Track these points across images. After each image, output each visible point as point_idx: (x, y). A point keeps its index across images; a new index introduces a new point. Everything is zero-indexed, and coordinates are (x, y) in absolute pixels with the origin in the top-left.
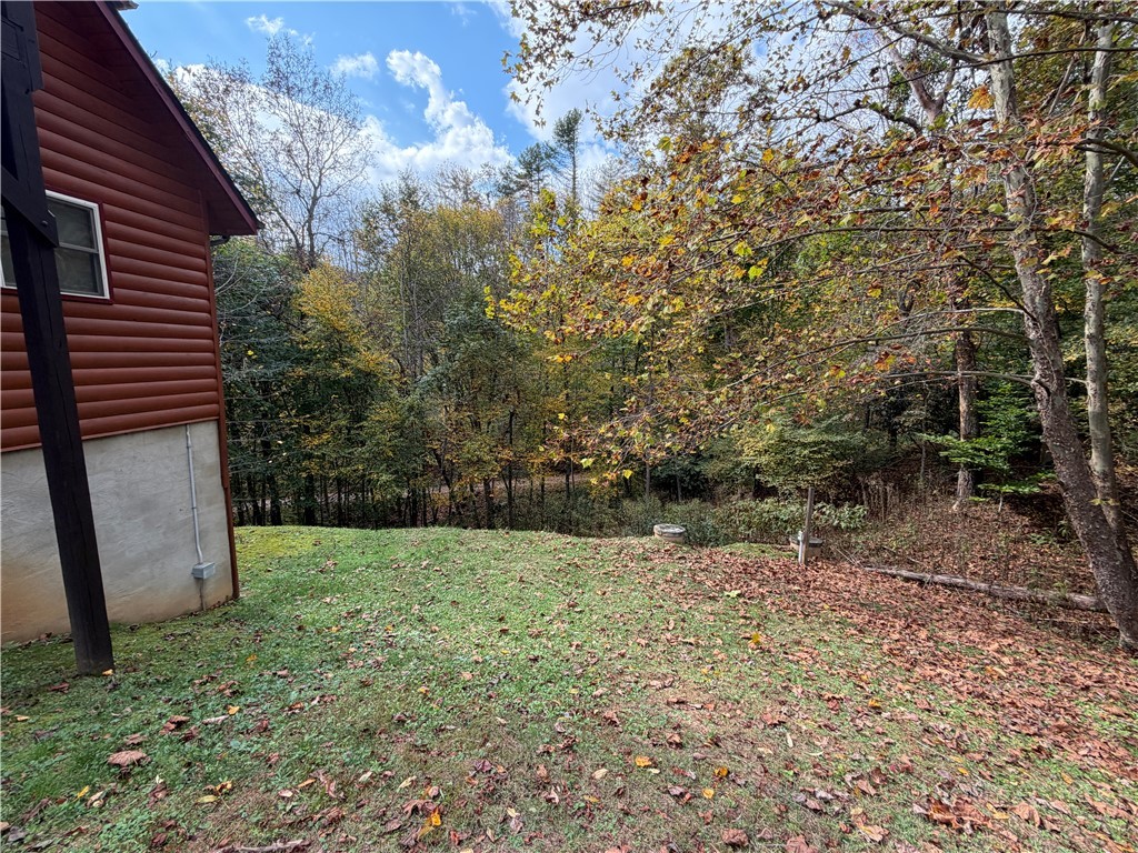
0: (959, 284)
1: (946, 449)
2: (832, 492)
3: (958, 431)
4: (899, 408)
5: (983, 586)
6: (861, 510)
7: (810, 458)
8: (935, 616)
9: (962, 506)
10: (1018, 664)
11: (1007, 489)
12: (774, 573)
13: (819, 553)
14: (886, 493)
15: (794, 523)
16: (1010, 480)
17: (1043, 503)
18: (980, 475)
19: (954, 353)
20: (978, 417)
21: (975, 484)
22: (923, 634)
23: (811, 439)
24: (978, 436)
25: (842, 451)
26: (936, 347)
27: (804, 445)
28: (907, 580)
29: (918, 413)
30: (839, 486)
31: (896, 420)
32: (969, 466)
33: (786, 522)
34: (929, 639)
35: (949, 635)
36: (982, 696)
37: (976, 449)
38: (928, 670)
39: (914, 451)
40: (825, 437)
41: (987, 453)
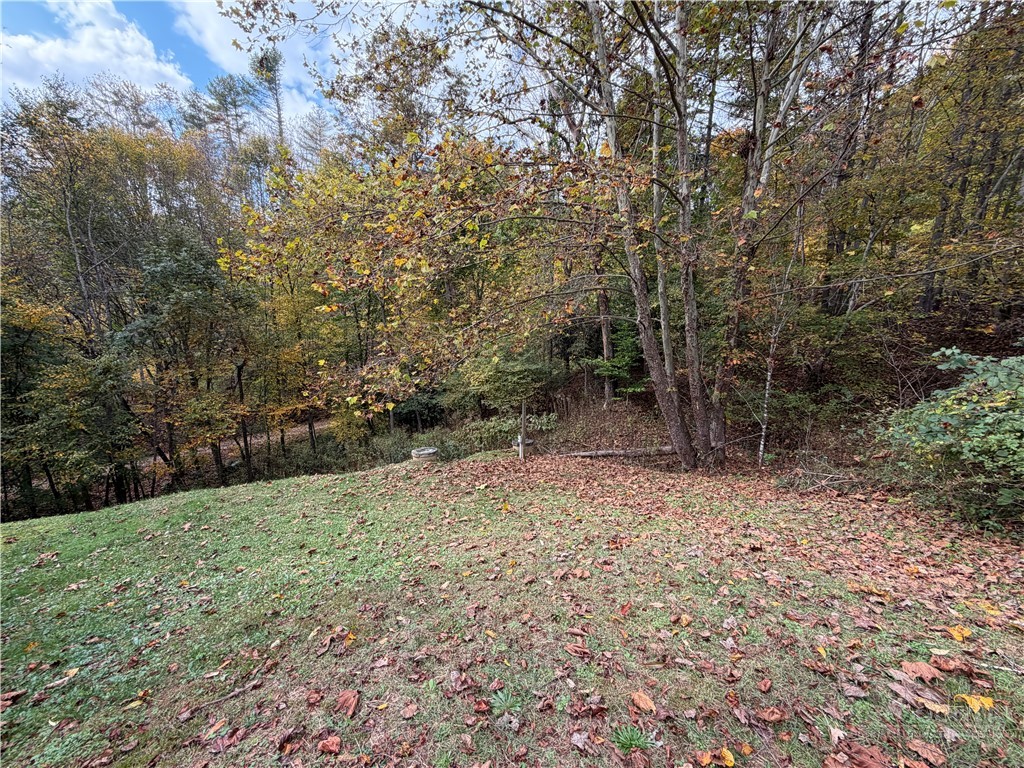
0: (598, 256)
1: (597, 368)
2: (535, 406)
3: (603, 356)
4: (568, 342)
5: (622, 452)
6: (553, 416)
7: (518, 383)
8: (600, 473)
9: (608, 404)
10: (641, 487)
11: (630, 390)
12: (506, 469)
13: (532, 450)
14: (567, 402)
15: (514, 432)
16: (631, 384)
17: (646, 397)
18: (616, 383)
19: (597, 303)
20: (613, 345)
21: (614, 389)
22: (596, 484)
23: (517, 369)
24: (614, 357)
25: (538, 375)
26: (588, 299)
27: (513, 374)
28: (583, 457)
29: (580, 345)
30: (538, 402)
31: (568, 350)
32: (610, 377)
33: (507, 432)
34: (599, 485)
35: (609, 481)
36: (626, 505)
37: (613, 366)
38: (601, 500)
39: (579, 372)
40: (527, 366)
41: (619, 368)
